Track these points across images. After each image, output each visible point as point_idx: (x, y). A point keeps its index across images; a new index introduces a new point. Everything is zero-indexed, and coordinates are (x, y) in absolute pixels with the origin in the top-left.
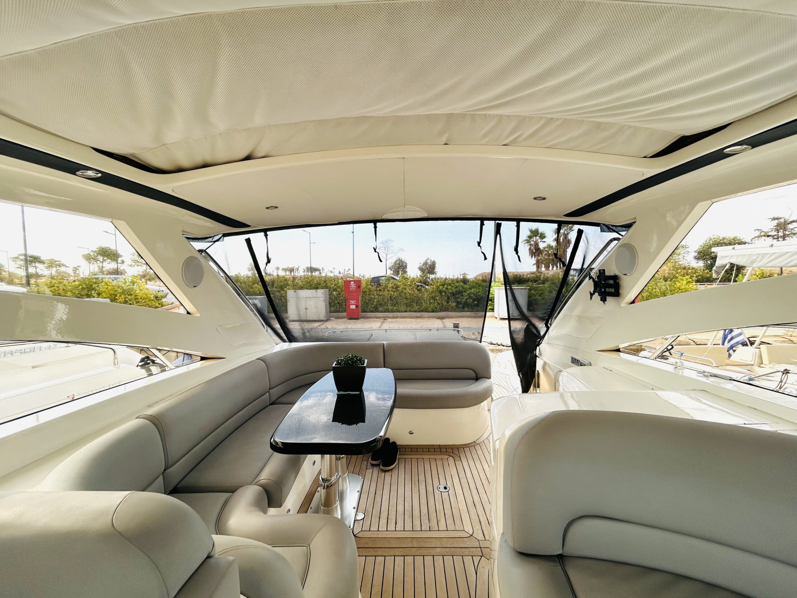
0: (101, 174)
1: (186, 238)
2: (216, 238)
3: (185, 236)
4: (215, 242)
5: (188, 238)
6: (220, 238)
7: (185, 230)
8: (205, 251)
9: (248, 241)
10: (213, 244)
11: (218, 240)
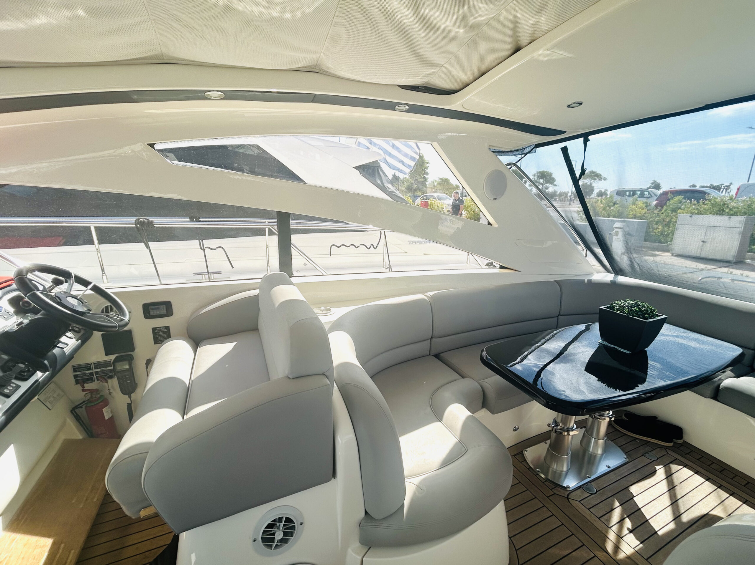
0: (408, 106)
1: (492, 151)
2: (527, 150)
3: (491, 150)
4: (526, 154)
5: (494, 152)
6: (532, 150)
7: (490, 144)
8: (515, 165)
9: (565, 150)
10: (524, 156)
11: (529, 152)
